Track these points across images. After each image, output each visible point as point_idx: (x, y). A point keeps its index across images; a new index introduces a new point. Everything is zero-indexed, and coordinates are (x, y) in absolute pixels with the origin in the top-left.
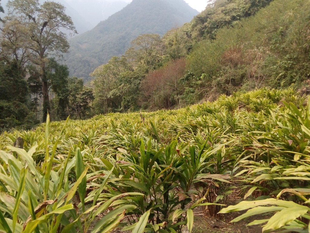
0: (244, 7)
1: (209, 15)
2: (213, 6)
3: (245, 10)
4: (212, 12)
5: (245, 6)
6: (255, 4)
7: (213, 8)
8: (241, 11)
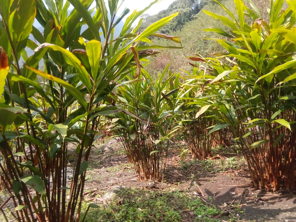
0: (171, 25)
1: (142, 28)
2: (145, 22)
3: (172, 27)
4: (144, 27)
5: (172, 23)
6: (180, 22)
7: (145, 23)
8: (169, 27)
